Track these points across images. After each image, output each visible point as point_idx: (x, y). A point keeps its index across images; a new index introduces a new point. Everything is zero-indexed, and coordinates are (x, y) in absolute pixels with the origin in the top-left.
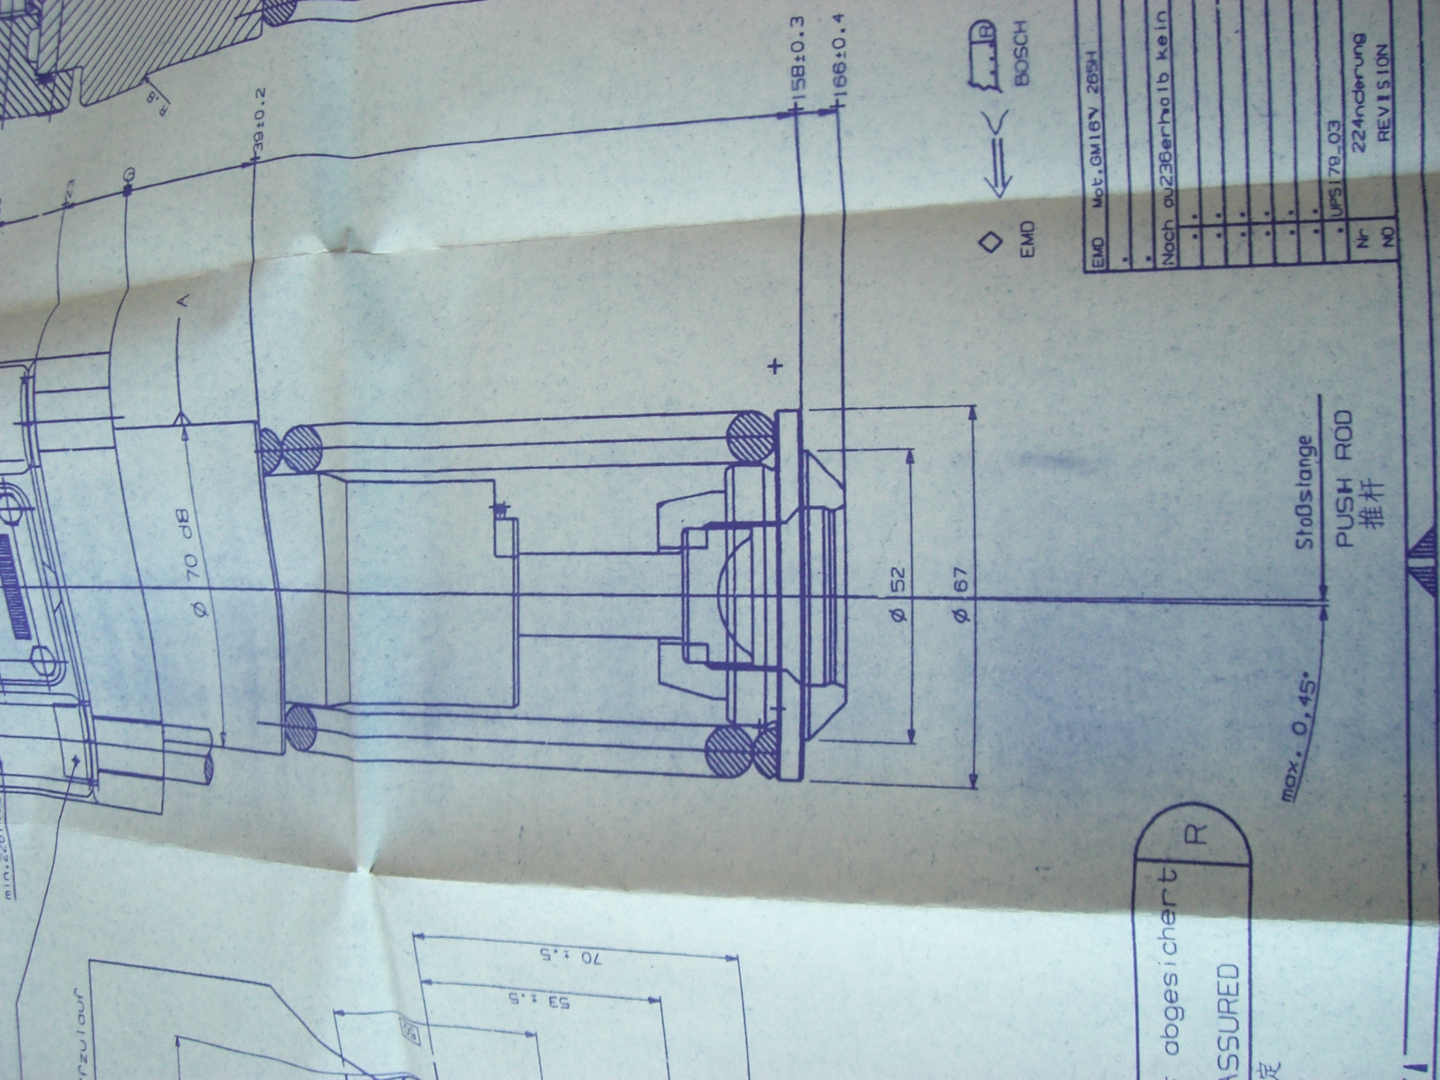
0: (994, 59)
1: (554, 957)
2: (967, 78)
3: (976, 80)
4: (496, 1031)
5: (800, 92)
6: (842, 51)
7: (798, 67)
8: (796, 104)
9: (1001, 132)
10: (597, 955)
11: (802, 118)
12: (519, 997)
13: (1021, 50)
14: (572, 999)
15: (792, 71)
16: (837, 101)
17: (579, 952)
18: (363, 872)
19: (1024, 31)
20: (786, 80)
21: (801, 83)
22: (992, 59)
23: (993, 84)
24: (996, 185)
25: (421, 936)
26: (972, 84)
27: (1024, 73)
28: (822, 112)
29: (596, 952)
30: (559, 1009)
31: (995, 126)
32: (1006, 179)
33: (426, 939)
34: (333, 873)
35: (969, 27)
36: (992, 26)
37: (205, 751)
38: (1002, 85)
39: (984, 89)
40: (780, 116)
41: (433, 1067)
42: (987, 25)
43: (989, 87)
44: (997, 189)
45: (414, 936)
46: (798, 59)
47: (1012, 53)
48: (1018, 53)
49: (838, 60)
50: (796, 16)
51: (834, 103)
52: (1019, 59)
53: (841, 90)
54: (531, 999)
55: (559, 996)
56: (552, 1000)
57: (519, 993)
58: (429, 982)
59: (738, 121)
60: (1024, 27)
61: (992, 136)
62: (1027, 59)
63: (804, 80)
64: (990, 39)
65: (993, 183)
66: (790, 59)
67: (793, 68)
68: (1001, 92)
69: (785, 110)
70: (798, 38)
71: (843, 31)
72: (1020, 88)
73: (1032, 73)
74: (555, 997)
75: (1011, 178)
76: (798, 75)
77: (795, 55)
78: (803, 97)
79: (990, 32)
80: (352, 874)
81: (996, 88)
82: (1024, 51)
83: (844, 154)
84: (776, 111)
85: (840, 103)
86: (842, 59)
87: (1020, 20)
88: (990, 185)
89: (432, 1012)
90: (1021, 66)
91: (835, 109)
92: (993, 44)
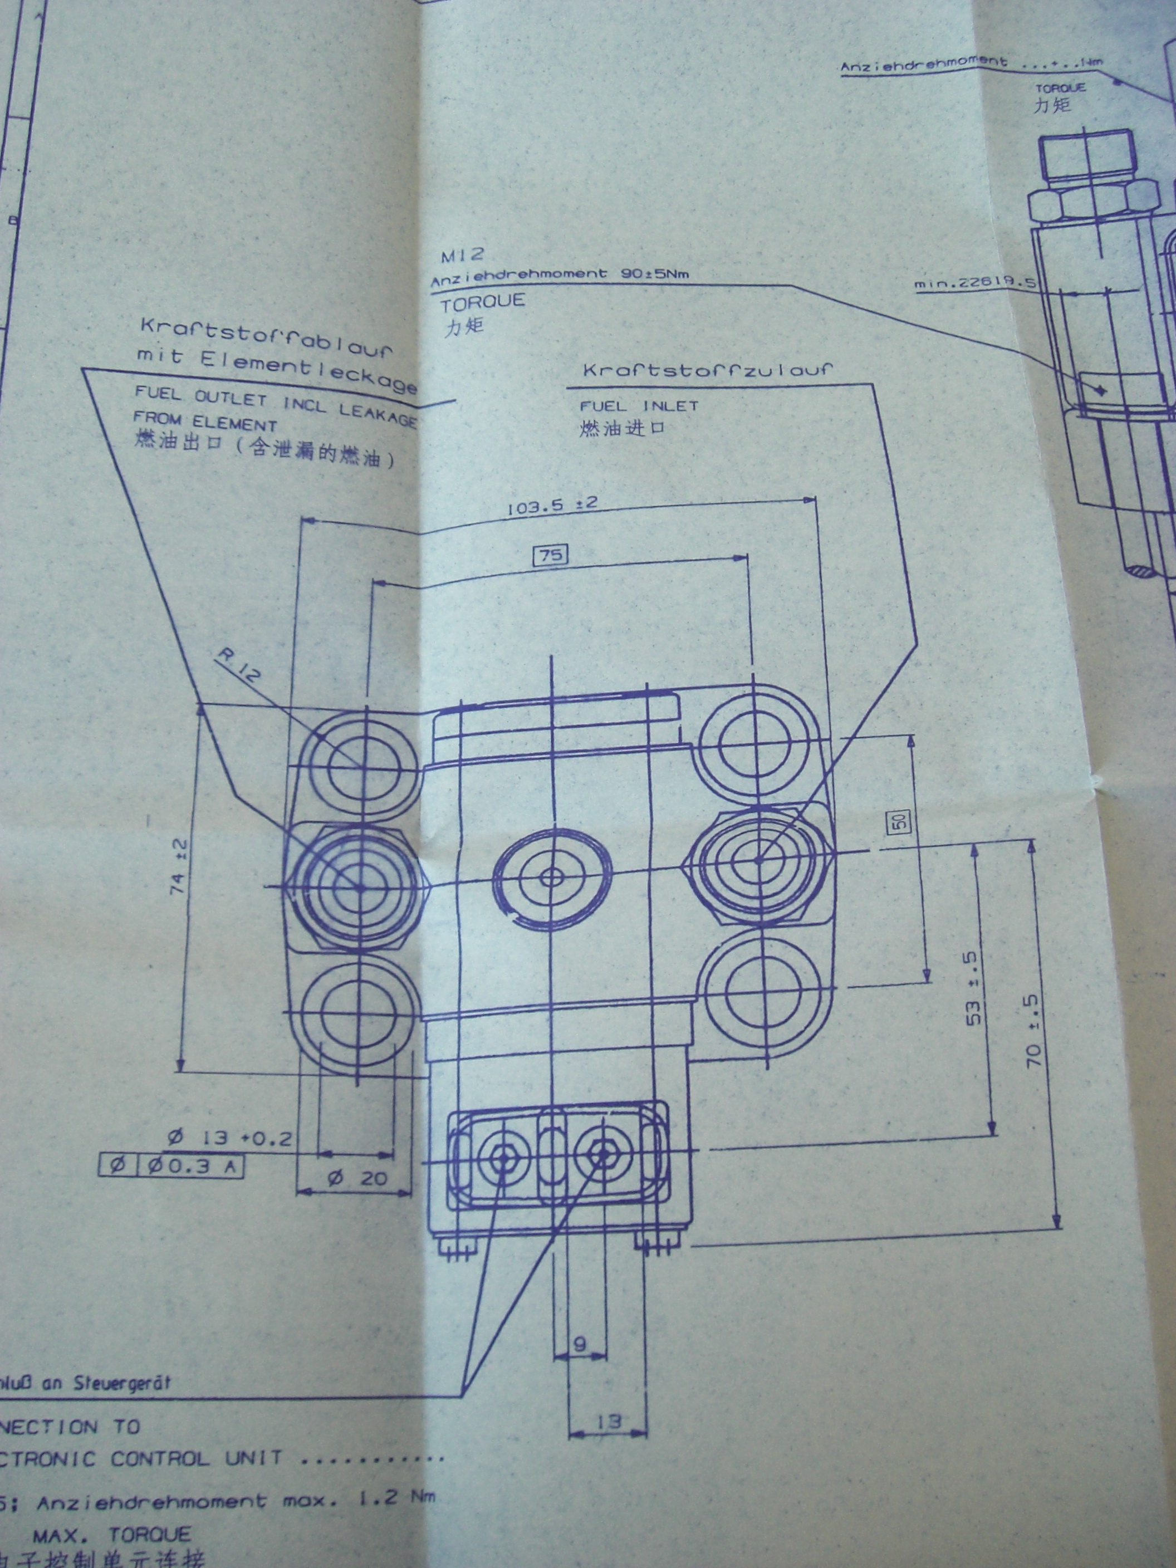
1: (1028, 1011)
4: (924, 932)
10: (1039, 1064)
12: (972, 965)
14: (979, 1029)
17: (1040, 1042)
18: (1094, 782)
25: (1032, 849)
29: (1043, 1063)
30: (965, 1013)
33: (1029, 856)
34: (1085, 744)
37: (1159, 569)
41: (864, 848)
45: (1031, 841)
54: (973, 980)
55: (981, 1013)
56: (975, 1005)
57: (978, 965)
58: (974, 853)
74: (979, 1009)
80: (1089, 768)
89: (937, 853)
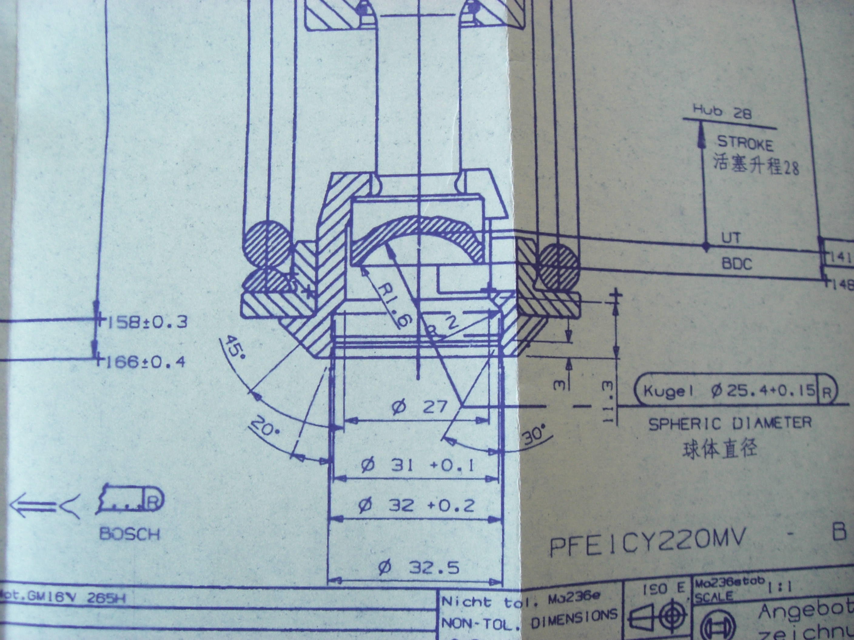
0: (127, 509)
2: (112, 483)
3: (109, 491)
5: (115, 324)
6: (149, 364)
7: (138, 322)
8: (105, 319)
9: (62, 512)
11: (92, 324)
13: (132, 534)
15: (135, 317)
16: (103, 359)
19: (149, 538)
20: (128, 312)
21: (123, 325)
22: (127, 506)
23: (104, 506)
24: (20, 503)
26: (106, 486)
27: (111, 536)
28: (94, 344)
31: (67, 506)
32: (24, 513)
35: (158, 486)
36: (158, 508)
38: (102, 514)
39: (100, 498)
40: (96, 304)
42: (159, 504)
43: (102, 503)
44: (16, 503)
46: (146, 322)
47: (131, 526)
48: (130, 531)
49: (140, 361)
50: (188, 321)
51: (101, 356)
52: (125, 532)
53: (113, 363)
59: (97, 264)
60: (154, 538)
61: (59, 503)
62: (124, 540)
63: (125, 327)
64: (146, 506)
65: (22, 500)
66: (147, 315)
67: (138, 317)
68: (96, 513)
69: (101, 309)
70: (166, 323)
71: (168, 366)
72: (98, 531)
73: (111, 543)
75: (24, 517)
76: (131, 322)
77: (150, 320)
78: (111, 327)
79: (152, 506)
81: (100, 509)
82: (131, 537)
83: (57, 363)
84: (101, 300)
85: (101, 362)
86: (141, 364)
87: (161, 534)
88: (20, 498)
90: (118, 534)
91: (96, 357)
92: (141, 509)
